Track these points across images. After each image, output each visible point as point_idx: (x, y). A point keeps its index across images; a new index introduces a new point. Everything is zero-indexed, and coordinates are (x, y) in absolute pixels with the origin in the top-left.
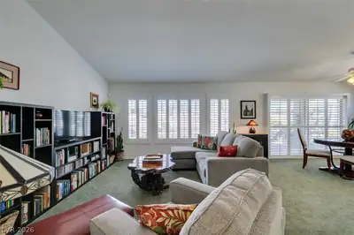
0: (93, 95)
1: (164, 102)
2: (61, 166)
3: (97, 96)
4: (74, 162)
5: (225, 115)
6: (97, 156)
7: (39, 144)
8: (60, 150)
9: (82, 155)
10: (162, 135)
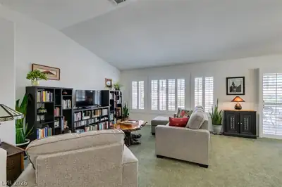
0: (107, 80)
1: (156, 82)
2: (79, 121)
3: (111, 80)
4: (87, 120)
5: (210, 92)
6: (106, 118)
7: (65, 108)
8: (78, 112)
9: (93, 116)
10: (154, 107)
